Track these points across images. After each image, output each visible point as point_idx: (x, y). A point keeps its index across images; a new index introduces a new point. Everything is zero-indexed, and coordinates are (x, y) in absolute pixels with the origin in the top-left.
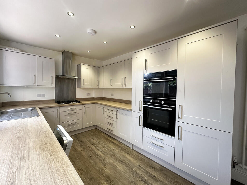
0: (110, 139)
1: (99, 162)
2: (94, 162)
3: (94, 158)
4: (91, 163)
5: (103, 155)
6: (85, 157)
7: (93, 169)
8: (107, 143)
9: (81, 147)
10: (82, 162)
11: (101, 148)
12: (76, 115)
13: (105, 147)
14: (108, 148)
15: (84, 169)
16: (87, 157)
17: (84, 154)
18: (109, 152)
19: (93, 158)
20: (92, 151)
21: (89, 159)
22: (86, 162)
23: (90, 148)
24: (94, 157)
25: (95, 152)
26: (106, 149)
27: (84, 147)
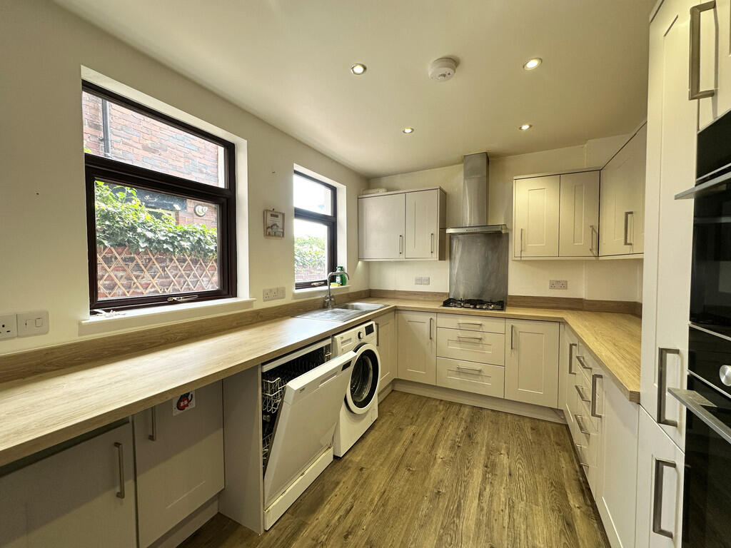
0: (574, 501)
1: (435, 529)
2: (425, 516)
3: (441, 504)
4: (417, 510)
5: (472, 523)
6: (427, 481)
7: (402, 529)
8: (540, 500)
9: (452, 448)
10: (406, 489)
11: (496, 499)
12: (481, 346)
13: (512, 507)
14: (519, 520)
15: (389, 508)
16: (431, 487)
17: (436, 471)
18: (505, 537)
19: (438, 503)
20: (461, 481)
21: (428, 494)
22: (414, 493)
23: (466, 472)
24: (443, 503)
25: (464, 494)
26: (506, 518)
27: (459, 455)
